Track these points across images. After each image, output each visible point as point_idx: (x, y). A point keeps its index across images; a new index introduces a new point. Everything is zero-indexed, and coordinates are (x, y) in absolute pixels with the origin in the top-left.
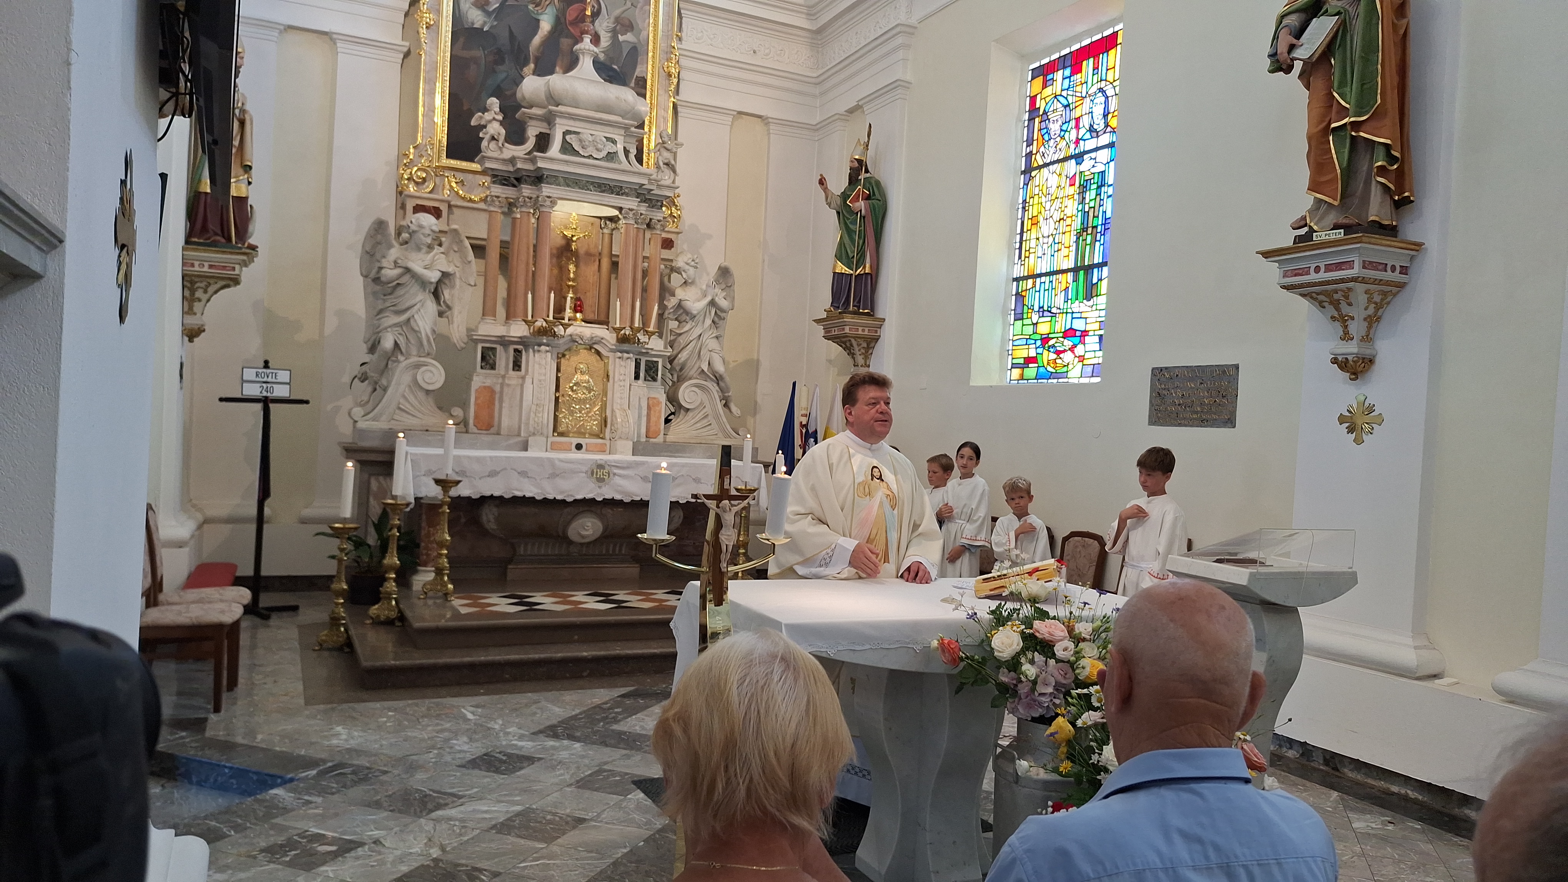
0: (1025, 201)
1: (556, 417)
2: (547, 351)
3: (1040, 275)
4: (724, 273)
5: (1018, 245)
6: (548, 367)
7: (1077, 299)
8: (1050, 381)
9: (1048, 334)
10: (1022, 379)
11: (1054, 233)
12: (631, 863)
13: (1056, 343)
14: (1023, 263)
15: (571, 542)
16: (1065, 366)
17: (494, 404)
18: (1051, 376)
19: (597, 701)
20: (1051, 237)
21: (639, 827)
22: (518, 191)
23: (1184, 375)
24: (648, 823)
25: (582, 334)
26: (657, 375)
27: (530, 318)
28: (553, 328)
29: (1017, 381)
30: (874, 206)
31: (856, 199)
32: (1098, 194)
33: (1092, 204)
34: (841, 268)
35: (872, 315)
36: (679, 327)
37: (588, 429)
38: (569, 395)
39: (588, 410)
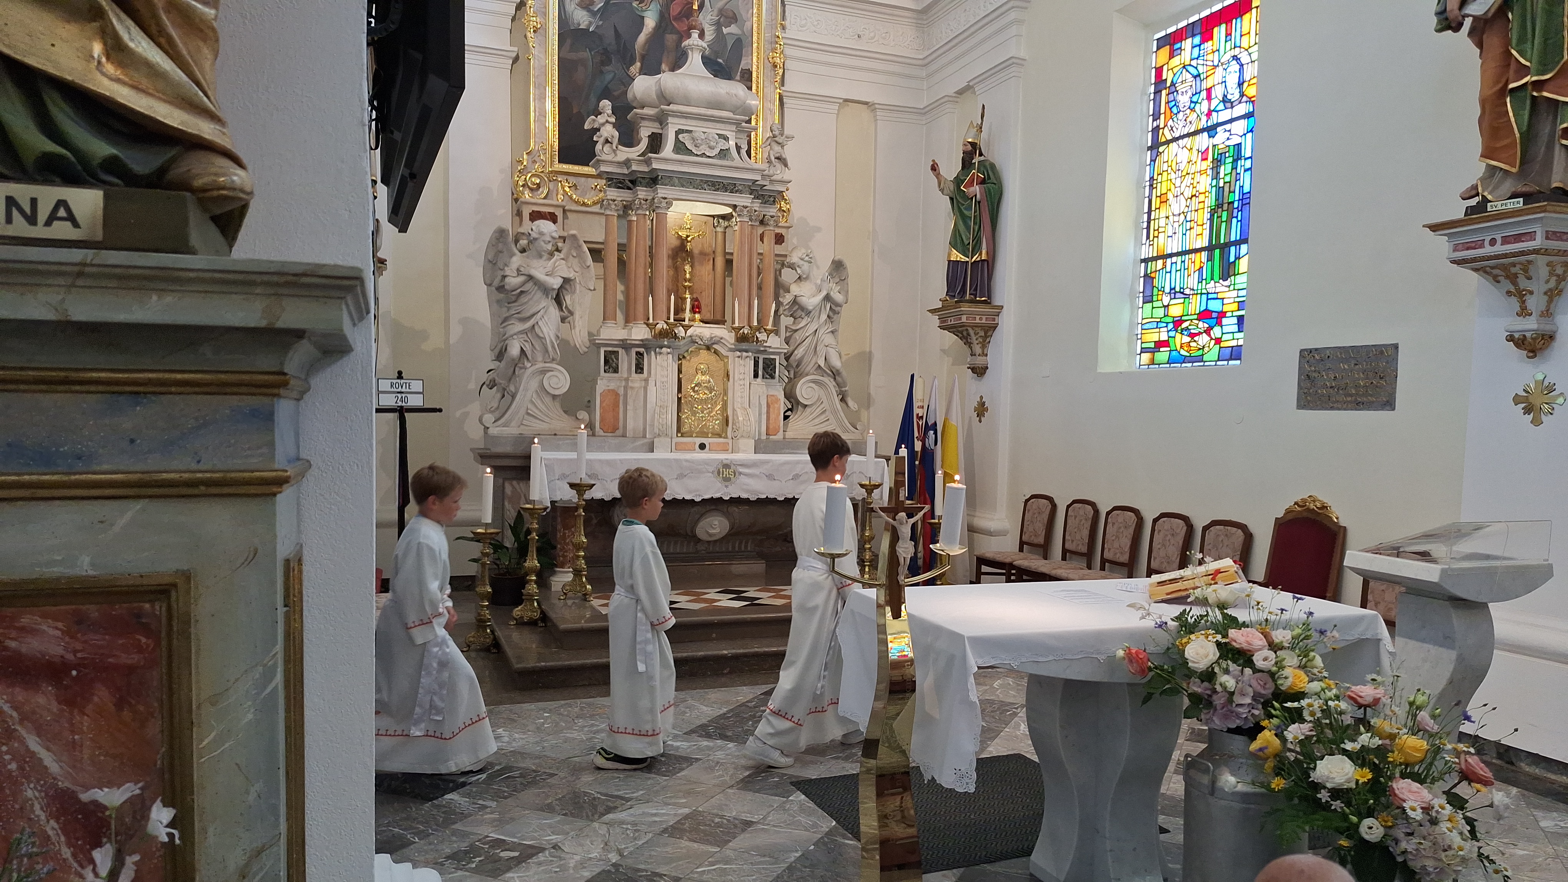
0: (1152, 178)
1: (679, 418)
2: (669, 353)
3: (1171, 256)
4: (838, 266)
6: (670, 369)
7: (1212, 279)
8: (1184, 365)
10: (1153, 364)
11: (1186, 210)
12: (805, 867)
13: (1190, 325)
15: (699, 541)
16: (1200, 349)
17: (619, 407)
18: (1185, 360)
19: (741, 699)
20: (1181, 215)
21: (806, 830)
22: (634, 193)
23: (1337, 356)
24: (815, 825)
25: (702, 335)
27: (651, 321)
28: (673, 330)
29: (1147, 366)
30: (989, 190)
31: (971, 184)
32: (1234, 168)
33: (1227, 179)
34: (956, 256)
35: (990, 303)
36: (794, 323)
37: (711, 429)
38: (691, 395)
39: (710, 410)
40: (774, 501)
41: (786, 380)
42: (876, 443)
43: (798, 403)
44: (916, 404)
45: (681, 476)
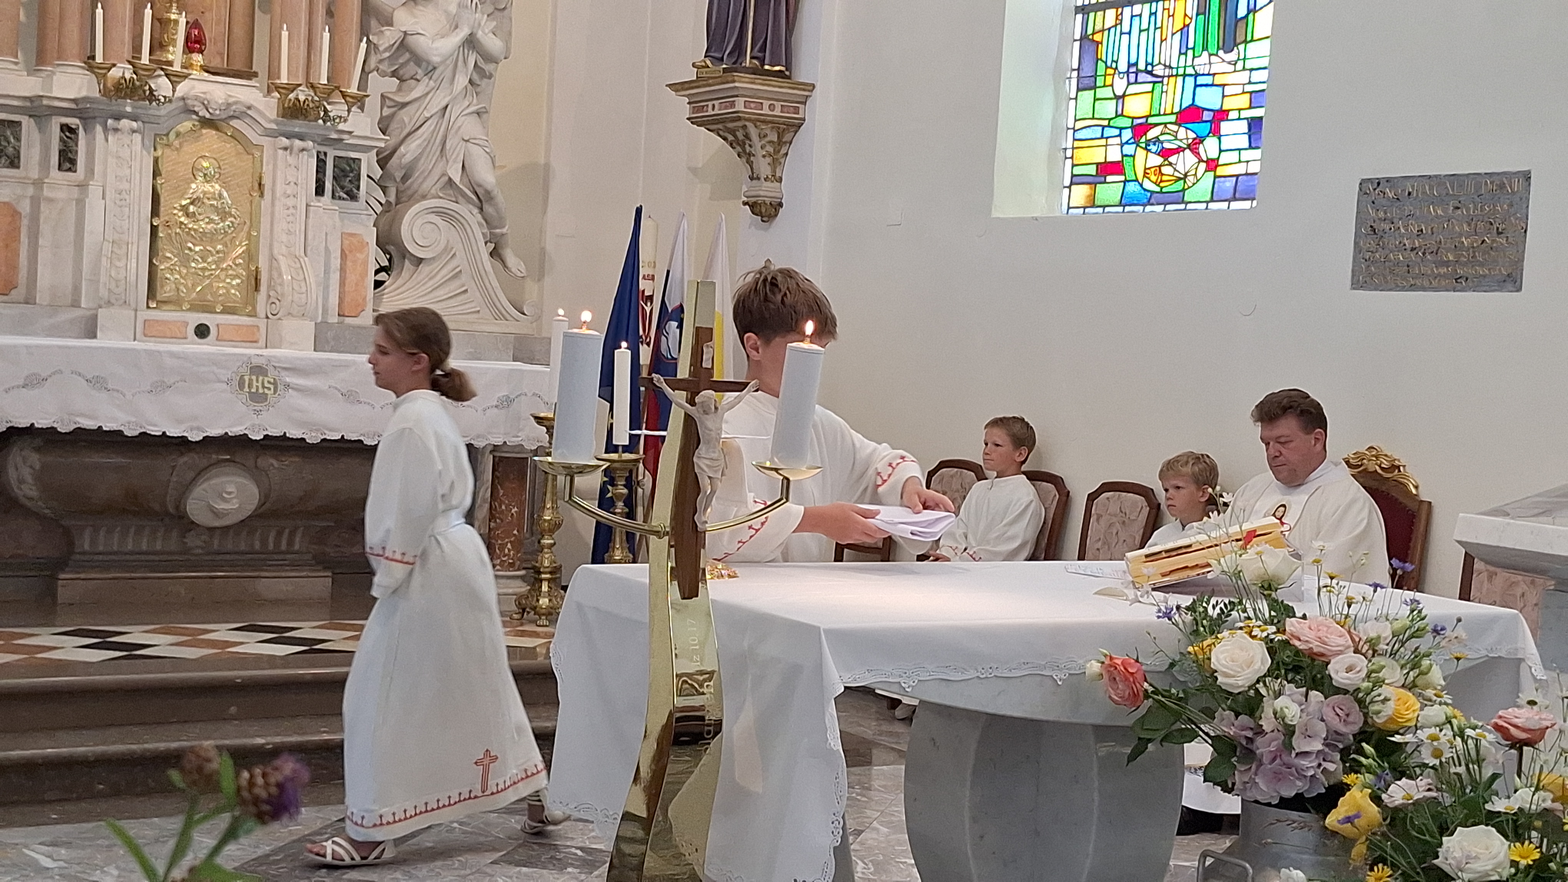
1: (153, 270)
2: (134, 131)
6: (135, 165)
7: (1205, 48)
8: (1147, 208)
9: (1147, 117)
10: (1093, 206)
13: (1162, 134)
15: (192, 525)
16: (1180, 179)
17: (17, 239)
18: (1150, 199)
25: (207, 97)
26: (358, 188)
27: (99, 60)
28: (147, 83)
29: (1082, 210)
35: (789, 77)
36: (399, 89)
37: (220, 295)
38: (182, 223)
39: (221, 255)
40: (357, 446)
43: (405, 252)
45: (160, 387)
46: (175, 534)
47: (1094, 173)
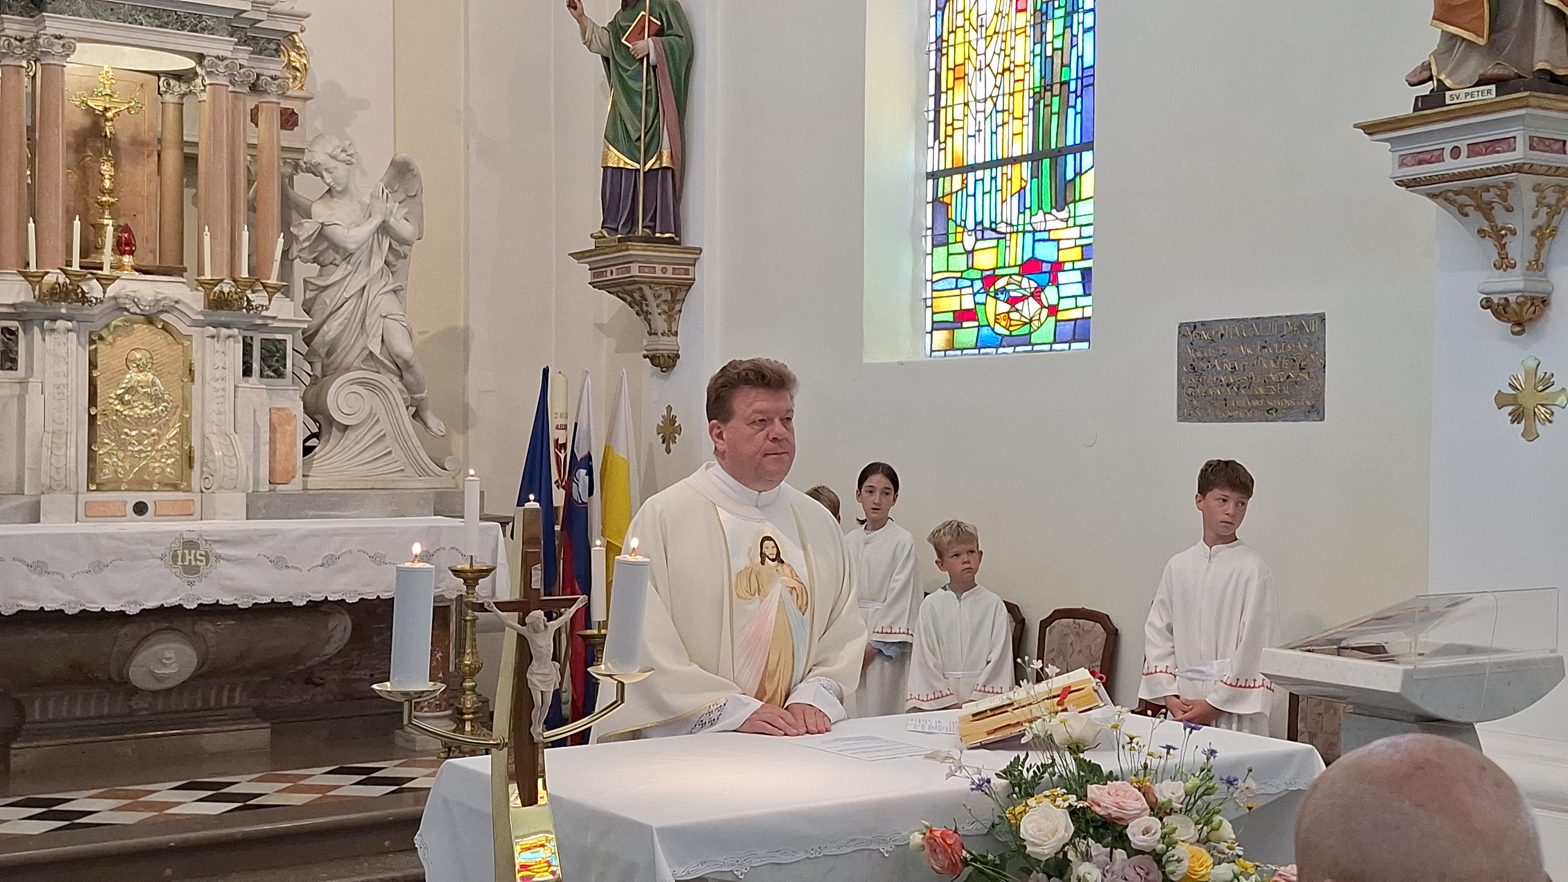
0: (939, 39)
1: (92, 456)
2: (69, 331)
3: (974, 168)
4: (402, 172)
5: (931, 116)
6: (72, 361)
7: (1040, 208)
8: (999, 350)
9: (994, 269)
10: (953, 349)
11: (995, 94)
13: (1008, 284)
14: (942, 146)
15: (134, 691)
16: (1026, 323)
18: (1001, 342)
20: (989, 100)
25: (138, 295)
26: (285, 366)
27: (33, 268)
28: (78, 286)
29: (943, 353)
30: (672, 48)
31: (639, 34)
32: (1068, 26)
33: (1058, 43)
34: (618, 159)
35: (679, 243)
36: (320, 274)
37: (157, 474)
38: (117, 411)
39: (156, 438)
40: (286, 609)
41: (307, 380)
42: (482, 493)
43: (331, 422)
44: (553, 421)
45: (98, 567)
46: (120, 698)
47: (952, 320)
